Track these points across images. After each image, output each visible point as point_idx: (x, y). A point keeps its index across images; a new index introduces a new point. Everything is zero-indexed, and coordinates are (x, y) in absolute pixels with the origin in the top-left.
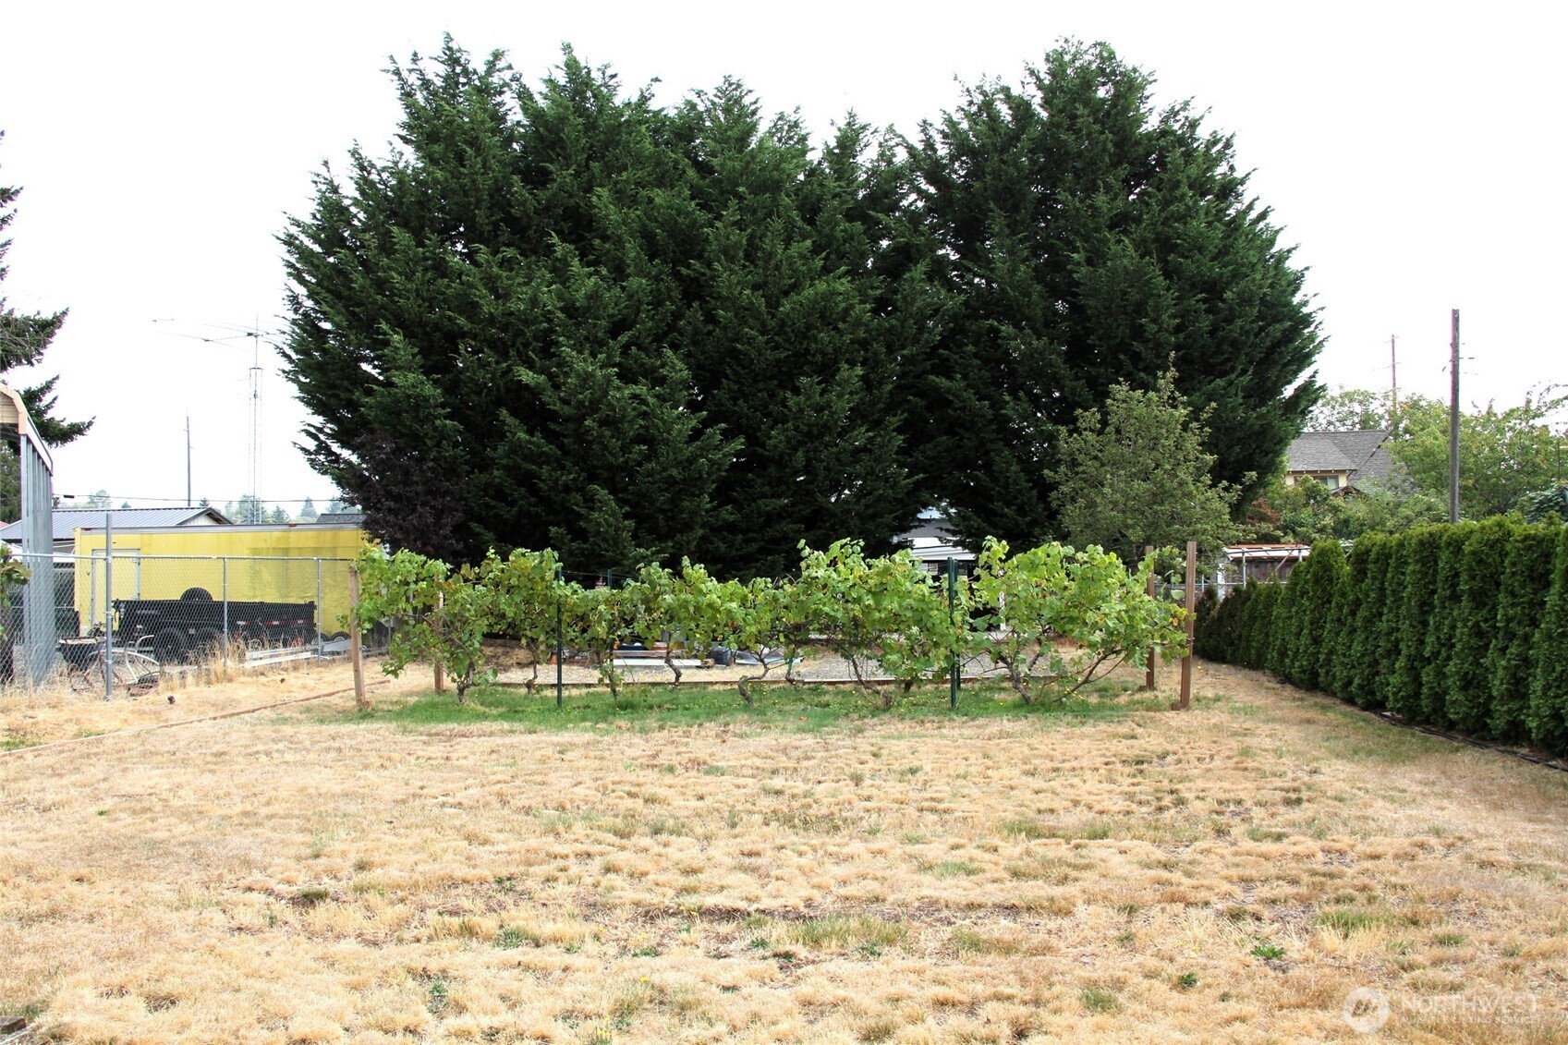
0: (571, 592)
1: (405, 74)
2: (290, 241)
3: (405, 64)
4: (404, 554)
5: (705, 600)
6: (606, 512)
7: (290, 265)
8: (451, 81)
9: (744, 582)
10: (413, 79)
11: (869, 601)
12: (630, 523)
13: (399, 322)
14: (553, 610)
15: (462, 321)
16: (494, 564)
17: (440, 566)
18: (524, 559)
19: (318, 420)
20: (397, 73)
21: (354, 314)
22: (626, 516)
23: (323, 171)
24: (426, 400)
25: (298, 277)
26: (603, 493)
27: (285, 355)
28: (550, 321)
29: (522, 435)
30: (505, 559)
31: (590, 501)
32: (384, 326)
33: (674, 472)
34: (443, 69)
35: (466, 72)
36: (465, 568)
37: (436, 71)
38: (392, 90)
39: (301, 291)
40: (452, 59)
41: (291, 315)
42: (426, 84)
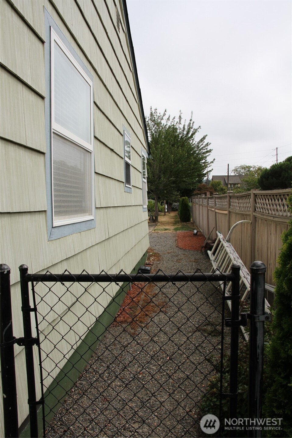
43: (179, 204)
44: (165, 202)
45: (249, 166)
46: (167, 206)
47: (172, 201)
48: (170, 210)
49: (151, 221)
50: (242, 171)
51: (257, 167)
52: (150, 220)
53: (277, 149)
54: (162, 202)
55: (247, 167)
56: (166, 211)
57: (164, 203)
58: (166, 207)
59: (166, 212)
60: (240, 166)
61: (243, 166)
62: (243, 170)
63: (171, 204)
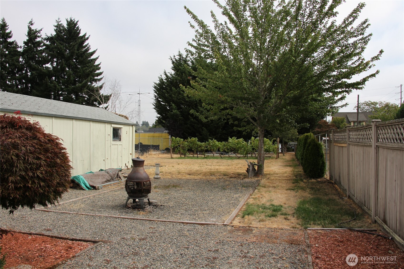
0: (199, 143)
1: (173, 59)
2: (155, 87)
3: (173, 57)
4: (178, 138)
5: (216, 144)
6: (205, 131)
7: (154, 90)
8: (180, 59)
9: (221, 142)
10: (174, 60)
11: (236, 145)
12: (209, 133)
13: (174, 102)
14: (197, 146)
15: (183, 102)
16: (189, 140)
17: (182, 140)
18: (193, 139)
19: (159, 116)
20: (172, 59)
21: (166, 100)
22: (208, 132)
23: (161, 77)
24: (178, 114)
25: (156, 92)
26: (204, 128)
27: (154, 105)
28: (196, 102)
29: (192, 120)
30: (191, 139)
31: (203, 130)
32: (171, 103)
33: (215, 125)
34: (179, 57)
35: (182, 57)
36: (185, 140)
37: (177, 58)
38: (171, 62)
39: (156, 94)
40: (180, 55)
41: (155, 99)
42: (176, 60)
43: (296, 143)
44: (278, 140)
45: (374, 102)
46: (282, 146)
47: (288, 140)
48: (285, 150)
49: (250, 173)
50: (366, 107)
51: (384, 103)
52: (248, 173)
53: (401, 86)
54: (274, 141)
55: (372, 103)
56: (280, 151)
57: (277, 142)
58: (280, 146)
59: (280, 153)
60: (364, 102)
61: (367, 102)
62: (368, 107)
63: (286, 143)
